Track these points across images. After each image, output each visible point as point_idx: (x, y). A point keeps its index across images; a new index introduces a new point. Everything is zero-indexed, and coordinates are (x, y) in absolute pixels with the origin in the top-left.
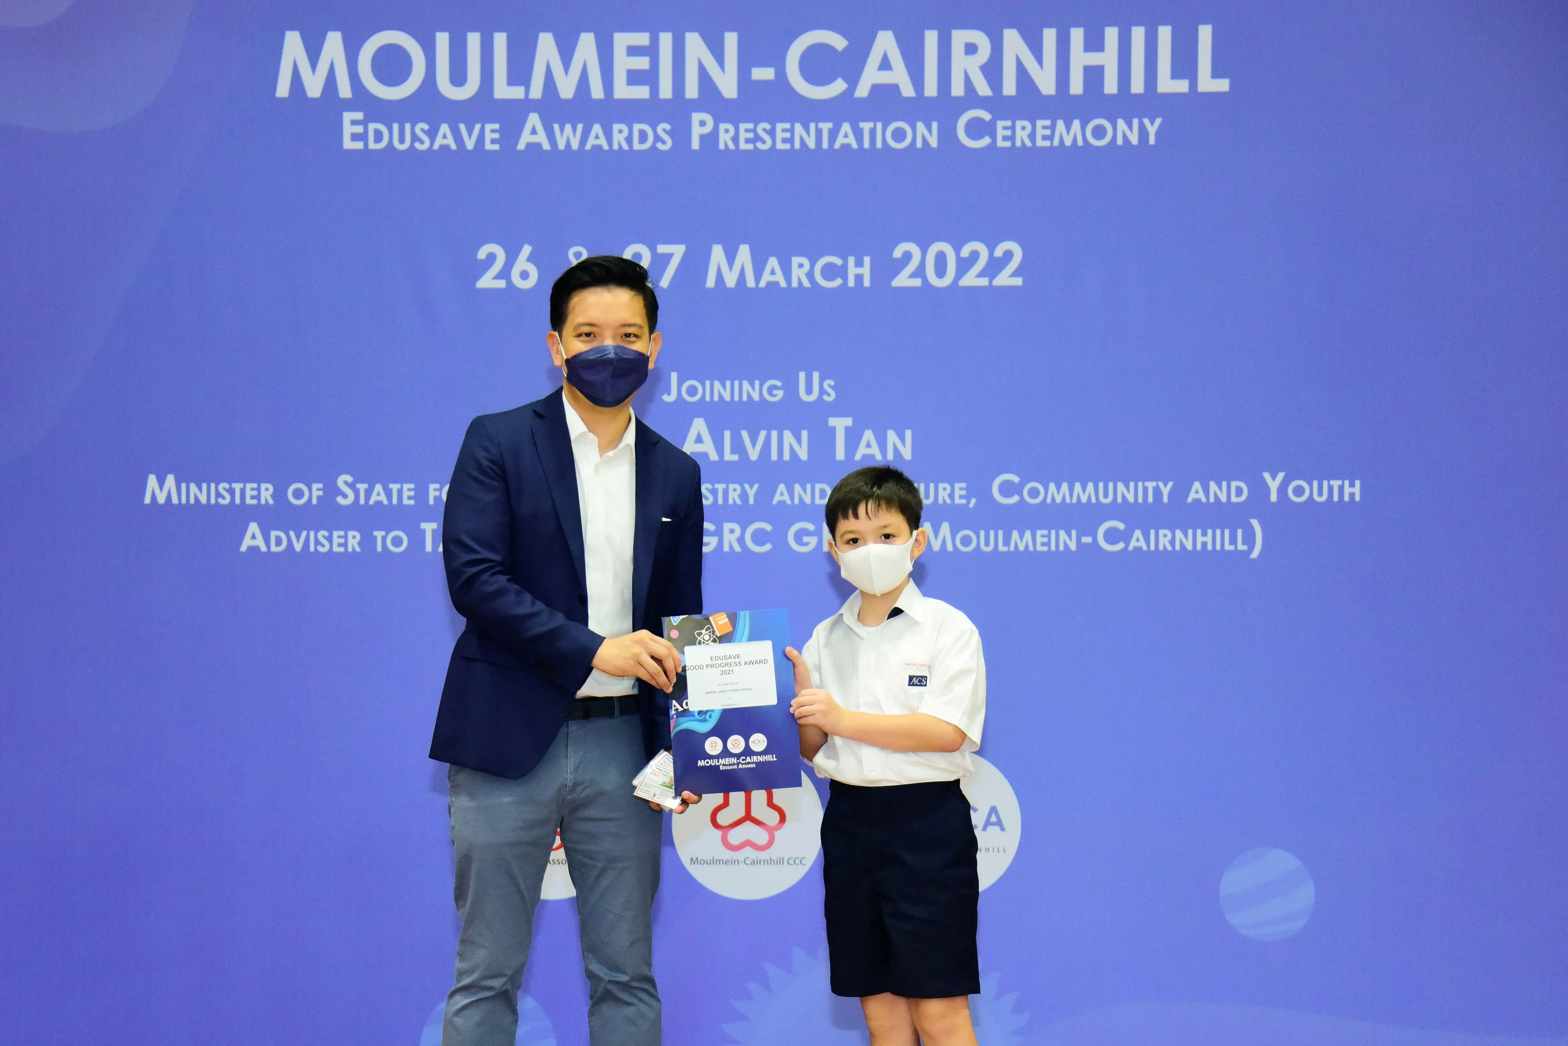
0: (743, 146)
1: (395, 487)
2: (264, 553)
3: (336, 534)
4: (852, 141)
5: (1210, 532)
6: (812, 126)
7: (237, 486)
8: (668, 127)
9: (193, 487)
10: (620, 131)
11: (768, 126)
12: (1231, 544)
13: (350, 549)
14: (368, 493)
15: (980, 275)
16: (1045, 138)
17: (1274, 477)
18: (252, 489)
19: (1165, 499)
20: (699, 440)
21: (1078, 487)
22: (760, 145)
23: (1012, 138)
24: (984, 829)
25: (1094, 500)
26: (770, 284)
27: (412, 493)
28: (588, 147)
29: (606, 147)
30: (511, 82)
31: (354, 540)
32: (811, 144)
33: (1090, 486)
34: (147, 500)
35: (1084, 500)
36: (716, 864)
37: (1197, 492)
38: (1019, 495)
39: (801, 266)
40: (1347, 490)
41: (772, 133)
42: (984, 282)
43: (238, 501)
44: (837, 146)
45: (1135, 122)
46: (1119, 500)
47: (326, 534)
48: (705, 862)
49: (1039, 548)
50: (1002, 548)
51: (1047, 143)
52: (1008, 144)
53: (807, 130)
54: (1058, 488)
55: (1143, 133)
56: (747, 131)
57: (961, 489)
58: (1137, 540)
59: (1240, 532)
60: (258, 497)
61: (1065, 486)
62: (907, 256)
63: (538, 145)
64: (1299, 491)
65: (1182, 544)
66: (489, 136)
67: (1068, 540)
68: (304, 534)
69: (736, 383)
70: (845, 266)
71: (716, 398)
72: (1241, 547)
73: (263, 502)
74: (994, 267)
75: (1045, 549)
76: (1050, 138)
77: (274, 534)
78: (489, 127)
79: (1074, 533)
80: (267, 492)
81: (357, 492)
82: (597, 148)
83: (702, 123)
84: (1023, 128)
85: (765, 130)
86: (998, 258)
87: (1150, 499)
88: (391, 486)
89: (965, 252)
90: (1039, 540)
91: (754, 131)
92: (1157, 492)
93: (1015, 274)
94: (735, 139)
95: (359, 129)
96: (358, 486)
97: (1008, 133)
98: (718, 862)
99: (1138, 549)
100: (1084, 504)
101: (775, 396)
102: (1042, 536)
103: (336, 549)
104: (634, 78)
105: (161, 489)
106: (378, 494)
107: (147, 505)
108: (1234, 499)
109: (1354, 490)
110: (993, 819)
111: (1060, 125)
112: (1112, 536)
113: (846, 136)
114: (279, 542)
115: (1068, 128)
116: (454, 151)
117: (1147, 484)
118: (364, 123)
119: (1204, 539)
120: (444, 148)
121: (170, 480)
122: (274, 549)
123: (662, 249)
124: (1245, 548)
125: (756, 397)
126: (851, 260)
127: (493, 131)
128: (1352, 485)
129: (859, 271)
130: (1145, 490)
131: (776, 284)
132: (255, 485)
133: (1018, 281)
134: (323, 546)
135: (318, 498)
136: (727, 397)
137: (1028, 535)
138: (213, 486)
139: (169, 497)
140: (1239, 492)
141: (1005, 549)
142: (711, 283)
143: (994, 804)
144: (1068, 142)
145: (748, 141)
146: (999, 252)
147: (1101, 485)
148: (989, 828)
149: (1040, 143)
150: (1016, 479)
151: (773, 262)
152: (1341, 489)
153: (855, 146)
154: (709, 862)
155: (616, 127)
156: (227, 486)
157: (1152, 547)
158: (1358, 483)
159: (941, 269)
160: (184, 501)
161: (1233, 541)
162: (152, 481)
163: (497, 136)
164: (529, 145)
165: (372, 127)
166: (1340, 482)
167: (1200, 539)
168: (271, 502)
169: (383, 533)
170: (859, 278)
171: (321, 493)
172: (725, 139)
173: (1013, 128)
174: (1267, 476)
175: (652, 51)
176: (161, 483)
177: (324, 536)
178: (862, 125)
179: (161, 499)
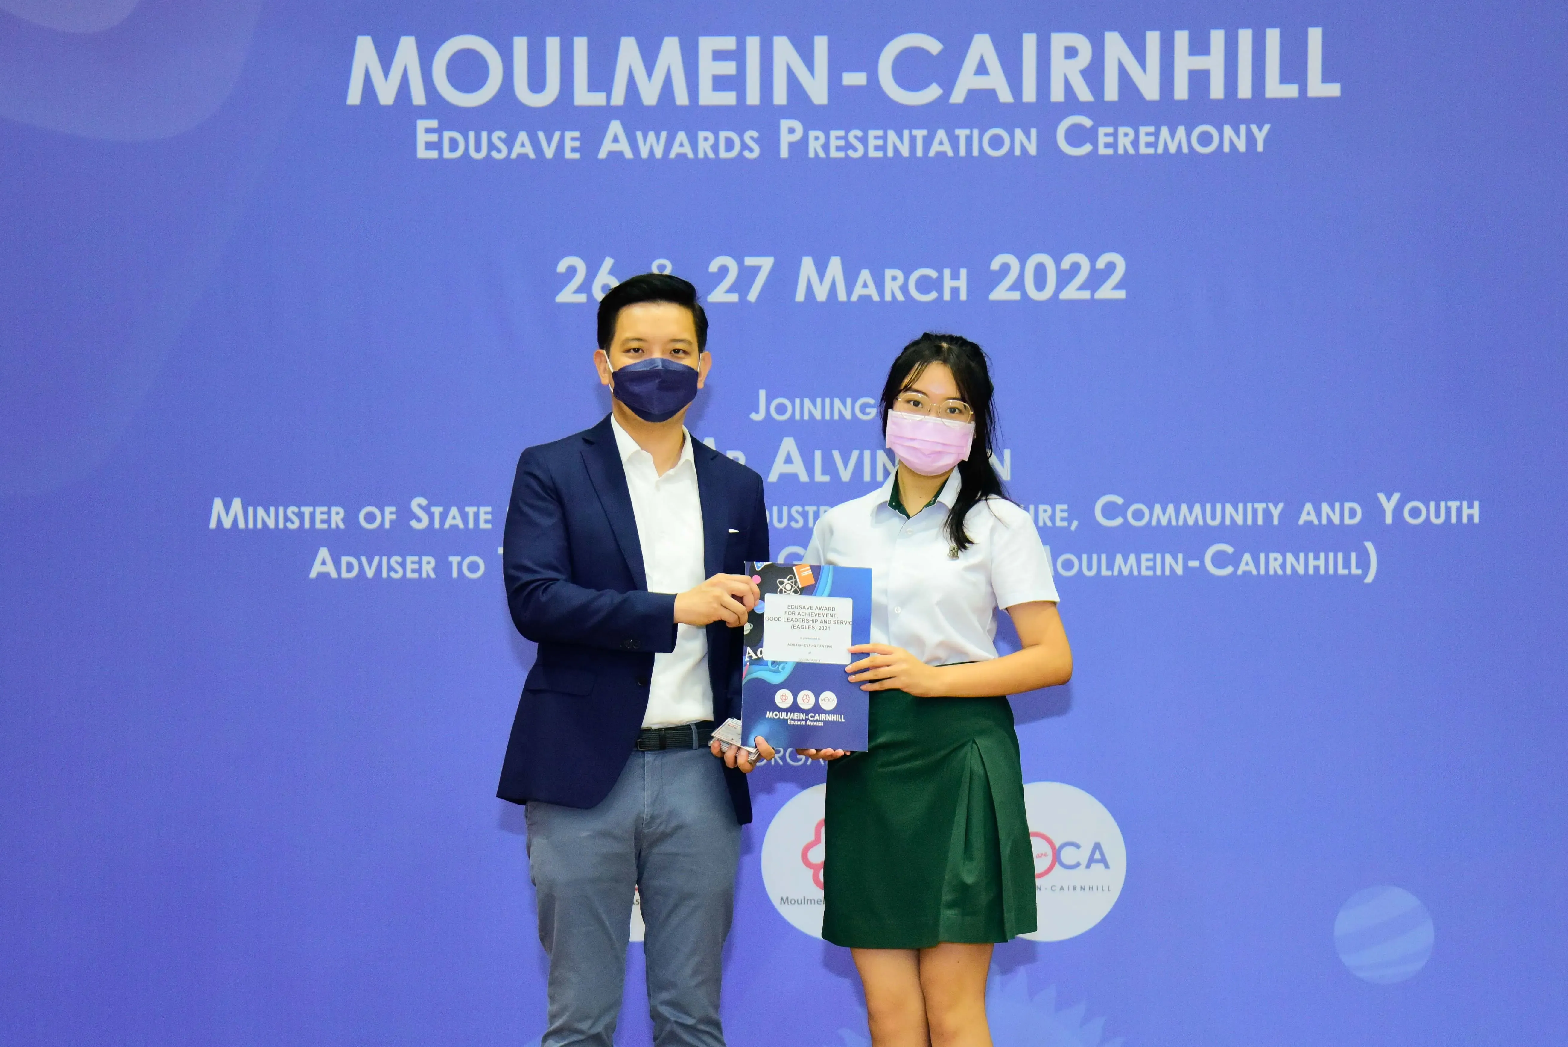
0: (834, 154)
1: (471, 510)
2: (334, 580)
3: (409, 559)
4: (947, 149)
5: (1322, 555)
6: (906, 133)
7: (307, 510)
8: (755, 134)
9: (261, 511)
10: (706, 139)
11: (859, 133)
12: (1344, 567)
13: (424, 575)
14: (444, 516)
15: (1081, 288)
16: (1148, 145)
17: (1389, 499)
18: (322, 513)
19: (1276, 521)
20: (788, 460)
21: (1184, 508)
22: (851, 153)
23: (1114, 145)
24: (1088, 866)
25: (1201, 522)
26: (861, 297)
27: (489, 517)
28: (672, 155)
29: (691, 155)
30: (593, 87)
31: (428, 565)
32: (905, 151)
33: (1197, 508)
34: (213, 525)
35: (1191, 522)
36: (808, 903)
37: (1308, 514)
38: (1123, 518)
39: (894, 278)
40: (1466, 511)
41: (864, 140)
42: (1086, 295)
43: (307, 525)
44: (932, 154)
45: (1243, 128)
46: (1228, 522)
47: (399, 559)
48: (796, 902)
49: (1144, 572)
50: (1105, 572)
51: (1151, 151)
52: (1110, 151)
53: (901, 139)
54: (1164, 511)
55: (1251, 140)
56: (838, 138)
57: (1062, 511)
58: (1247, 564)
59: (1353, 556)
60: (328, 522)
61: (1171, 508)
62: (1005, 269)
63: (620, 154)
64: (1415, 513)
65: (1293, 568)
66: (569, 144)
67: (1174, 564)
68: (376, 559)
69: (827, 401)
70: (940, 279)
71: (806, 417)
72: (1355, 571)
73: (333, 526)
74: (1096, 279)
75: (1150, 573)
76: (1154, 145)
77: (345, 559)
78: (569, 135)
79: (1180, 556)
80: (338, 516)
81: (431, 516)
82: (682, 156)
83: (791, 131)
84: (1126, 135)
85: (856, 137)
86: (1101, 271)
87: (1260, 522)
88: (467, 509)
89: (1066, 264)
90: (1144, 564)
91: (845, 138)
92: (1267, 514)
93: (1117, 287)
94: (826, 147)
95: (434, 138)
96: (433, 509)
97: (1110, 140)
98: (809, 902)
99: (1247, 574)
100: (1190, 527)
101: (868, 414)
102: (1148, 560)
103: (409, 575)
104: (720, 83)
105: (227, 513)
106: (454, 518)
107: (212, 531)
108: (1347, 521)
109: (1473, 512)
110: (1097, 856)
111: (1165, 131)
112: (1220, 560)
113: (941, 144)
114: (350, 567)
115: (1173, 134)
116: (533, 160)
117: (1256, 505)
118: (439, 131)
119: (1317, 563)
120: (523, 157)
121: (237, 504)
122: (345, 575)
123: (749, 261)
124: (1359, 572)
125: (848, 415)
126: (947, 272)
127: (573, 139)
128: (1471, 506)
129: (955, 284)
130: (1255, 512)
131: (869, 297)
132: (325, 509)
133: (1121, 294)
134: (396, 572)
135: (391, 521)
136: (818, 416)
137: (1132, 558)
138: (281, 509)
139: (235, 520)
140: (1353, 513)
141: (1109, 573)
142: (800, 296)
143: (1098, 840)
144: (1173, 149)
145: (838, 149)
146: (1101, 264)
147: (1208, 507)
148: (1093, 865)
149: (1143, 150)
150: (1119, 500)
151: (865, 275)
152: (1459, 510)
153: (950, 153)
154: (800, 902)
155: (701, 135)
156: (296, 509)
157: (1262, 572)
158: (1476, 504)
159: (1040, 282)
160: (251, 526)
161: (1347, 565)
162: (218, 504)
163: (577, 144)
164: (610, 153)
165: (447, 135)
166: (1458, 503)
167: (1312, 563)
168: (342, 526)
169: (459, 558)
170: (955, 291)
171: (394, 517)
172: (815, 147)
173: (1115, 135)
174: (1382, 497)
175: (738, 56)
176: (227, 507)
177: (397, 562)
178: (958, 132)
179: (227, 524)
